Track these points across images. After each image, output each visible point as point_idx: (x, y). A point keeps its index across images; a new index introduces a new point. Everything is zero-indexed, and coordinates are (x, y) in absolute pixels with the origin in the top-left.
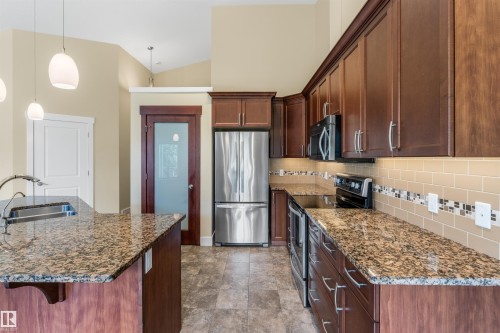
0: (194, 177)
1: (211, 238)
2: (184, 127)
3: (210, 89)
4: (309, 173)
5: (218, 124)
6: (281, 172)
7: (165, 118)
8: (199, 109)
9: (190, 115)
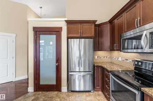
0: (58, 60)
1: (66, 88)
2: (54, 37)
3: (66, 19)
4: (108, 57)
5: (70, 35)
6: (96, 57)
7: (45, 32)
8: (61, 28)
9: (56, 31)
